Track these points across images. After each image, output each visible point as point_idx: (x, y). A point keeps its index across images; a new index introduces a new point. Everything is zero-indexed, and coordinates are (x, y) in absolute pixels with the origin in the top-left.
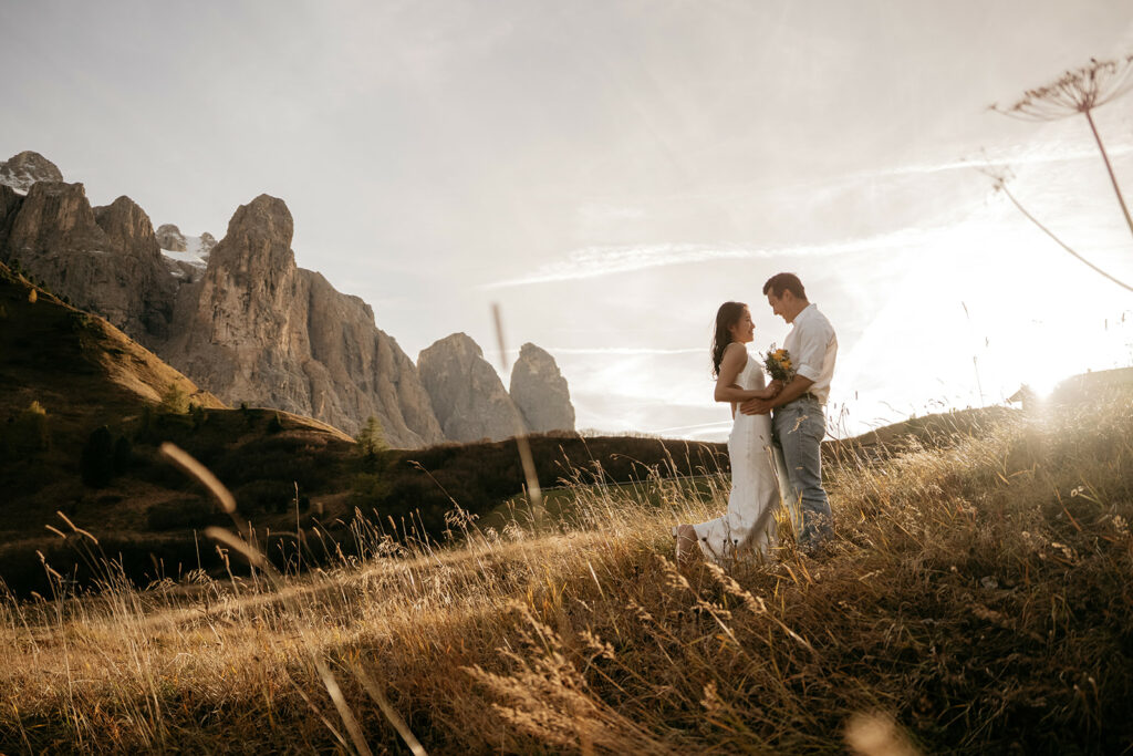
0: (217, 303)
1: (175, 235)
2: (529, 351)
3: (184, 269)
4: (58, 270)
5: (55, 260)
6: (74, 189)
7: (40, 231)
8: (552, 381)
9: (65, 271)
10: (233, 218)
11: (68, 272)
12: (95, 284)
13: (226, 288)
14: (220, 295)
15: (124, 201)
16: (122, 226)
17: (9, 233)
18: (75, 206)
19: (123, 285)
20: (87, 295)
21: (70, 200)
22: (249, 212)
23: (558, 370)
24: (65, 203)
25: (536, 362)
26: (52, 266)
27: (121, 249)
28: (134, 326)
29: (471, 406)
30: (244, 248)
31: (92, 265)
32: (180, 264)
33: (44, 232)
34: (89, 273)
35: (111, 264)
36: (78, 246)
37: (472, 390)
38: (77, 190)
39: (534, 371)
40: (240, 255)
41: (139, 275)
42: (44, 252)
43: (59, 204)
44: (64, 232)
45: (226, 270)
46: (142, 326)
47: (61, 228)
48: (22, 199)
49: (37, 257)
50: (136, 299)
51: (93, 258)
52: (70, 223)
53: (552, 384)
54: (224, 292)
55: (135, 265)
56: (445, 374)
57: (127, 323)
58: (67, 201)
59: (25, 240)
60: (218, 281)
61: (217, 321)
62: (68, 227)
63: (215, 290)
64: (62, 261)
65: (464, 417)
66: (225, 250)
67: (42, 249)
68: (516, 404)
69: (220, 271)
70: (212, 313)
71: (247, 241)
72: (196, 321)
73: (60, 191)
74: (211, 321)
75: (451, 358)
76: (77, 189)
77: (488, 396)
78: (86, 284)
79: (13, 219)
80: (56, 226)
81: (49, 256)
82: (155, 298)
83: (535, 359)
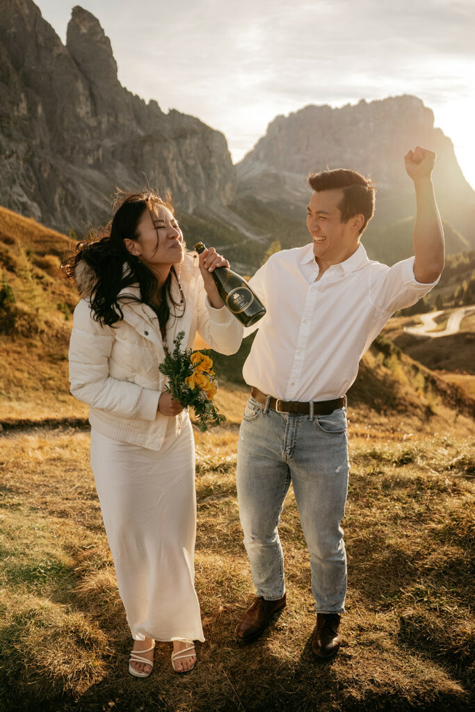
2: (78, 12)
8: (98, 38)
23: (102, 30)
25: (86, 23)
29: (38, 59)
37: (37, 45)
39: (84, 30)
53: (98, 42)
56: (13, 30)
65: (33, 67)
68: (73, 58)
75: (16, 16)
77: (51, 51)
83: (84, 19)
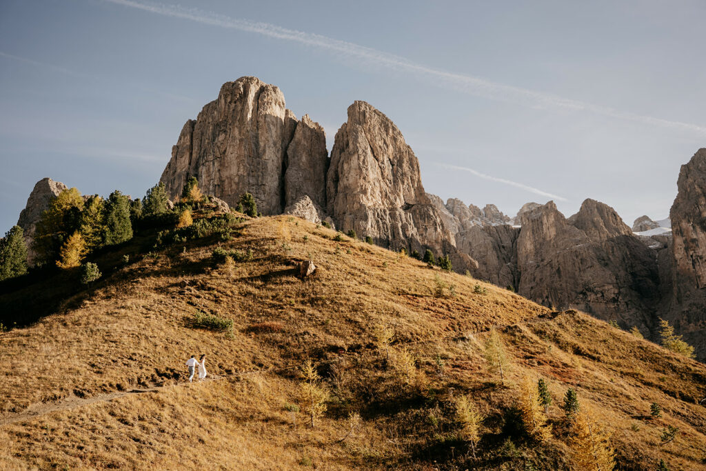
0: (691, 253)
1: (646, 222)
3: (659, 241)
4: (554, 270)
5: (550, 263)
6: (547, 208)
7: (535, 246)
9: (559, 268)
10: (679, 179)
11: (561, 269)
12: (584, 271)
13: (695, 237)
14: (691, 244)
15: (588, 204)
16: (593, 222)
17: (517, 255)
18: (552, 219)
19: (606, 265)
20: (580, 281)
21: (547, 216)
22: (691, 168)
24: (545, 221)
26: (549, 269)
27: (598, 239)
28: (626, 295)
30: (699, 196)
31: (577, 257)
32: (654, 238)
33: (538, 246)
34: (576, 264)
35: (590, 251)
36: (562, 247)
38: (550, 208)
40: (697, 204)
41: (618, 254)
42: (542, 260)
43: (542, 222)
44: (550, 241)
45: (689, 222)
46: (634, 293)
47: (548, 239)
48: (519, 230)
49: (538, 266)
50: (622, 273)
51: (576, 251)
52: (552, 232)
54: (694, 241)
55: (613, 247)
57: (619, 293)
58: (545, 217)
59: (527, 257)
60: (685, 234)
61: (697, 268)
62: (553, 236)
63: (685, 242)
64: (555, 262)
66: (682, 205)
67: (539, 259)
69: (684, 224)
70: (691, 262)
71: (698, 190)
72: (678, 274)
73: (540, 214)
74: (692, 269)
76: (549, 205)
78: (577, 273)
79: (516, 244)
80: (544, 239)
81: (545, 262)
82: (639, 267)
